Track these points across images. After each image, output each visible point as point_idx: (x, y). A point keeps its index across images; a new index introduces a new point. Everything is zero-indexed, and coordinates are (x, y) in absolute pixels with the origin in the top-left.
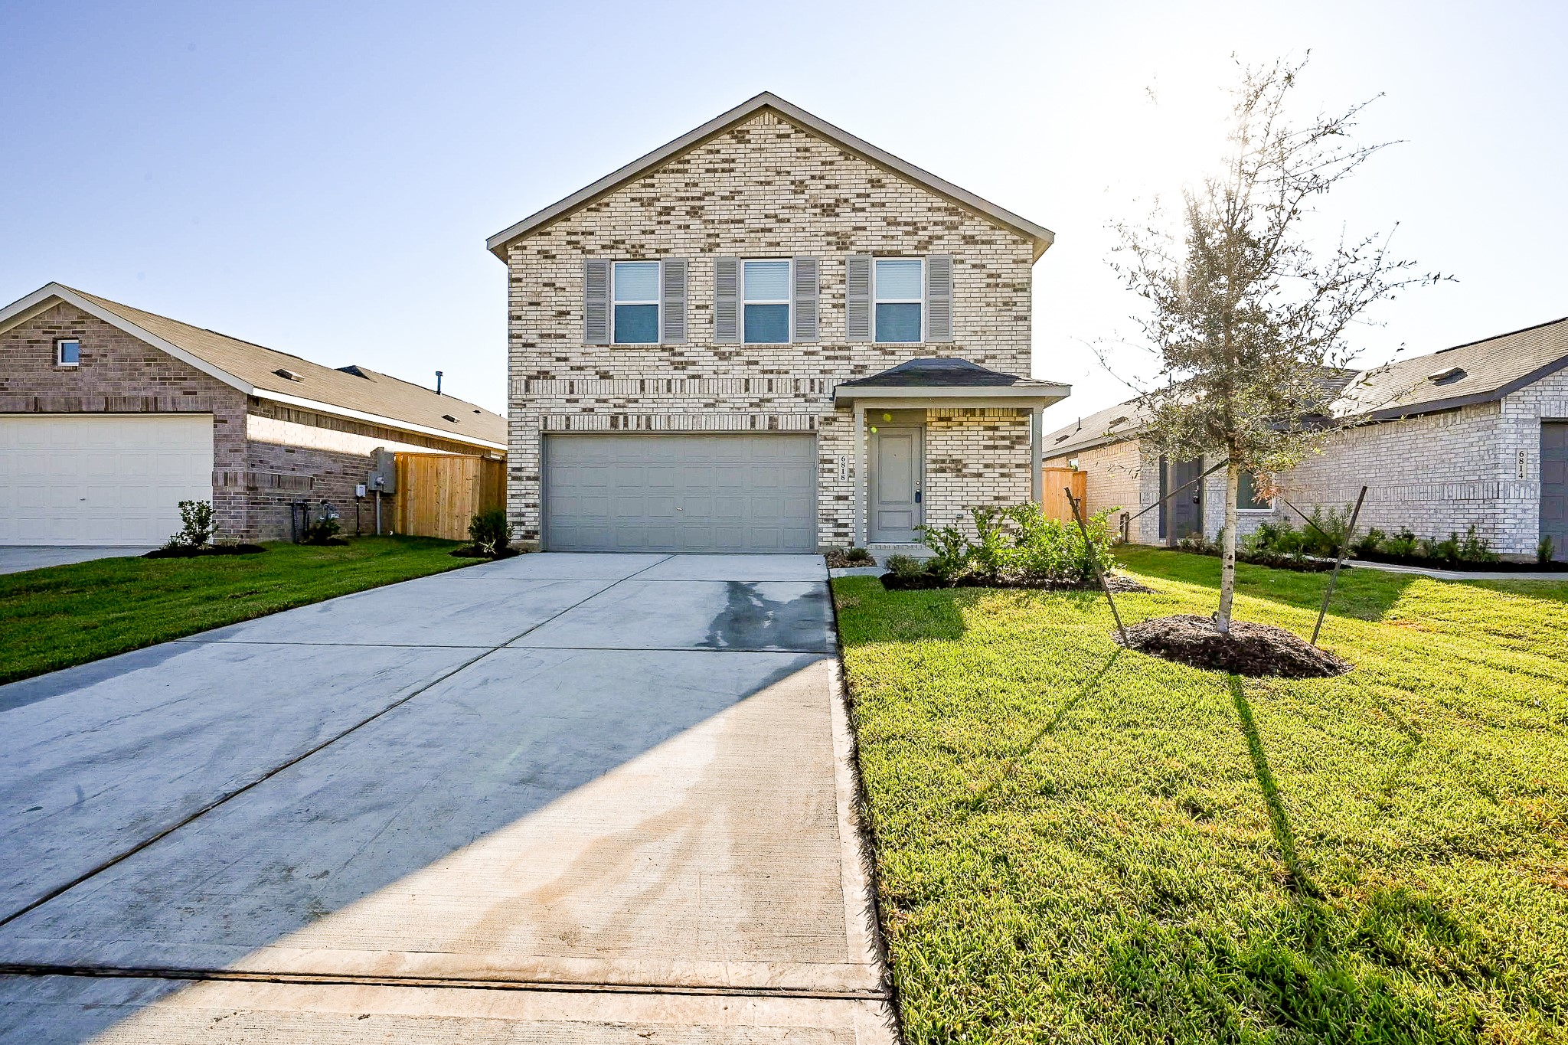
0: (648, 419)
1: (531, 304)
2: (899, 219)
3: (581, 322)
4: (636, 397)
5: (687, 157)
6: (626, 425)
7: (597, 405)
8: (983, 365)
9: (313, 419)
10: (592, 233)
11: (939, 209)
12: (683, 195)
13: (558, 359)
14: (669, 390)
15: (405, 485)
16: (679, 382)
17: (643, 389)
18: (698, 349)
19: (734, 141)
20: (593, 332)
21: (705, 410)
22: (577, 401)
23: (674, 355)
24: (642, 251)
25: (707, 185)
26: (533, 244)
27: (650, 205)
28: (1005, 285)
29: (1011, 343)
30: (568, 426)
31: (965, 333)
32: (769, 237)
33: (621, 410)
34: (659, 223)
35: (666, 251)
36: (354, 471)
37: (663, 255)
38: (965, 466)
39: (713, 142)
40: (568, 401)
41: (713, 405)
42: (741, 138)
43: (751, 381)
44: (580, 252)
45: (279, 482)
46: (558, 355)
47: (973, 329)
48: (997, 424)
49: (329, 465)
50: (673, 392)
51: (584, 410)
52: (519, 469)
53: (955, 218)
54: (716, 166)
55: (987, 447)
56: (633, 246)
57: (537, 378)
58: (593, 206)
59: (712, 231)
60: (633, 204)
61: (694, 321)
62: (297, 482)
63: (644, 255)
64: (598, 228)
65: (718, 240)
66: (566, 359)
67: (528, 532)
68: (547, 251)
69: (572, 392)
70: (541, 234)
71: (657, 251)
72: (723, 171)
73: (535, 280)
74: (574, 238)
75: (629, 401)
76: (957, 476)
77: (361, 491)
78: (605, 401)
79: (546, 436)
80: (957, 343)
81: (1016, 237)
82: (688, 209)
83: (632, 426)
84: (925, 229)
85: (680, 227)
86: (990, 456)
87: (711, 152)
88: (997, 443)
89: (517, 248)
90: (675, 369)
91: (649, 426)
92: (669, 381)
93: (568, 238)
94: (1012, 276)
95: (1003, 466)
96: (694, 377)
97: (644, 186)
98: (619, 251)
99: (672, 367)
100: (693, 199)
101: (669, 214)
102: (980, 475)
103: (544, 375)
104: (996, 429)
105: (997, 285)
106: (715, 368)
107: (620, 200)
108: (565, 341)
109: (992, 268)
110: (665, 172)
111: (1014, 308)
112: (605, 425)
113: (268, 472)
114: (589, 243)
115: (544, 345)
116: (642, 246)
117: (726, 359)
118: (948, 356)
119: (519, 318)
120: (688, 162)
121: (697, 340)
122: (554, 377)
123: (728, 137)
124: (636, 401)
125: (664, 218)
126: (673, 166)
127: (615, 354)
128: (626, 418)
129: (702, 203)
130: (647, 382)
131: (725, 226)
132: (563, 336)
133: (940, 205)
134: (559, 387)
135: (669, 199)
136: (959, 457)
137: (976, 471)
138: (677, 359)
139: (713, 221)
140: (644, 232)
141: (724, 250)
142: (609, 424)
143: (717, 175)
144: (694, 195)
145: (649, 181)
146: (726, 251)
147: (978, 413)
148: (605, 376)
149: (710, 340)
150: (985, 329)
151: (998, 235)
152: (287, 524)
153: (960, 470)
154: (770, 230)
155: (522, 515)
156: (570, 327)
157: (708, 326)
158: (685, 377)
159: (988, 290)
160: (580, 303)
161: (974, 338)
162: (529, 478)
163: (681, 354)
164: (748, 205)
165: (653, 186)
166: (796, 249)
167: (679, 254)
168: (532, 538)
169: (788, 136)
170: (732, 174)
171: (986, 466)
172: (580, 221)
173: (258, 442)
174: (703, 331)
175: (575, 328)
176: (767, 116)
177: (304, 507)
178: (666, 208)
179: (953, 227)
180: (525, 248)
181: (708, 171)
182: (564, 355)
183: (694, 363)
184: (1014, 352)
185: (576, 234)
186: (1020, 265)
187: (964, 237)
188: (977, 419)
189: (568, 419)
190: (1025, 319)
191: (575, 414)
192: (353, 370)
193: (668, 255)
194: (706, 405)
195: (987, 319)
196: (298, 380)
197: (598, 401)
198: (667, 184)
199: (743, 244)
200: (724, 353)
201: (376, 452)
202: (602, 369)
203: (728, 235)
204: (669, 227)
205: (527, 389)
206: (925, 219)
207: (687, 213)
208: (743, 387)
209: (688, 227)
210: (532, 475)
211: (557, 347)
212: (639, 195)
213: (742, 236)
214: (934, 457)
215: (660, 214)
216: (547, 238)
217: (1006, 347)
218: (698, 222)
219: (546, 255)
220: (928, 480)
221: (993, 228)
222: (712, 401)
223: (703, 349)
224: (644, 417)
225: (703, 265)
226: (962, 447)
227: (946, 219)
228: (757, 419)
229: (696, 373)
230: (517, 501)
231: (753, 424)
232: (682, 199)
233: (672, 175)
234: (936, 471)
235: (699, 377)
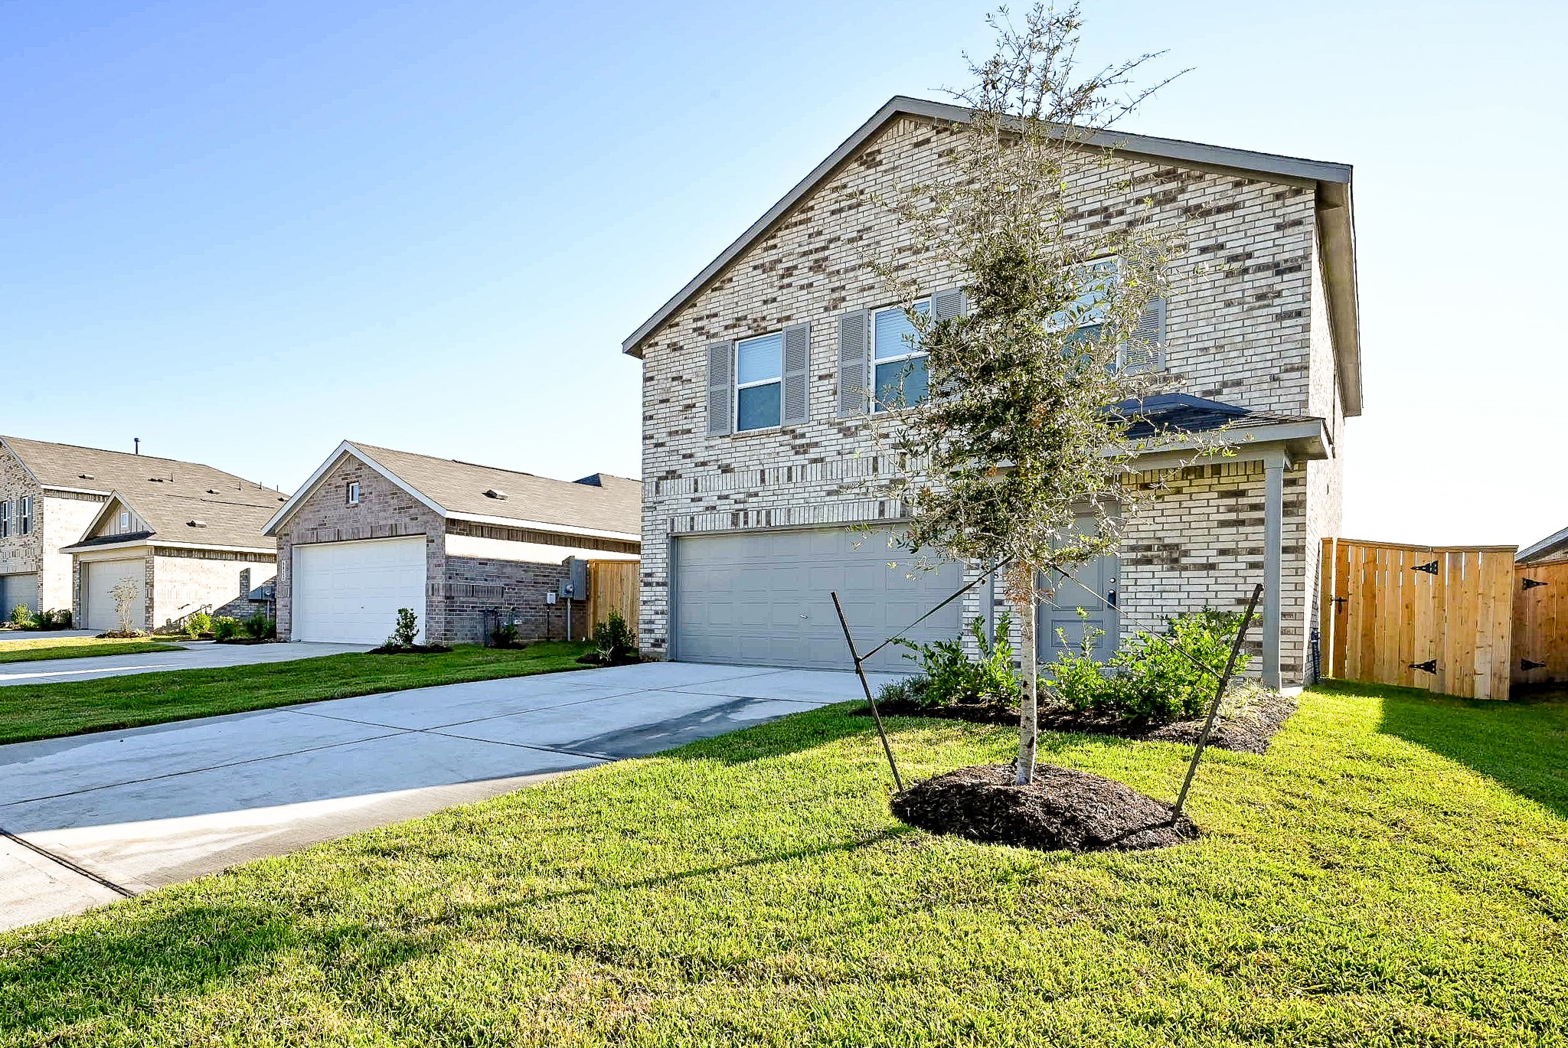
0: (768, 514)
1: (662, 401)
2: (1080, 210)
3: (705, 414)
4: (756, 489)
5: (811, 204)
6: (746, 523)
7: (718, 502)
8: (1219, 399)
9: (505, 533)
10: (715, 315)
11: (1145, 179)
12: (806, 248)
13: (685, 457)
14: (790, 478)
15: (596, 593)
16: (799, 468)
17: (763, 480)
18: (821, 427)
19: (862, 168)
20: (716, 424)
21: (828, 498)
22: (700, 499)
23: (795, 437)
24: (763, 324)
25: (832, 229)
26: (664, 338)
27: (771, 269)
28: (1260, 268)
29: (1269, 356)
30: (692, 528)
31: (1187, 354)
32: (904, 276)
33: (741, 506)
34: (781, 287)
35: (788, 318)
36: (546, 580)
37: (785, 324)
38: (1186, 553)
39: (839, 177)
40: (693, 500)
41: (837, 493)
42: (871, 162)
43: (880, 460)
44: (704, 337)
45: (473, 591)
46: (684, 452)
47: (1200, 345)
48: (1242, 487)
50: (794, 480)
51: (707, 509)
52: (650, 575)
53: (1172, 186)
54: (843, 204)
55: (1223, 524)
56: (755, 320)
57: (666, 478)
58: (717, 285)
59: (837, 284)
60: (755, 273)
61: (816, 395)
62: (490, 591)
63: (765, 328)
64: (722, 308)
65: (843, 293)
66: (691, 456)
67: (657, 640)
68: (675, 344)
69: (696, 490)
70: (671, 326)
71: (779, 321)
72: (850, 208)
73: (664, 376)
74: (700, 324)
75: (750, 495)
76: (1172, 569)
77: (551, 598)
78: (727, 497)
79: (675, 540)
80: (1174, 371)
81: (1281, 189)
82: (811, 264)
83: (752, 523)
84: (1121, 213)
85: (802, 287)
86: (1228, 537)
87: (835, 190)
88: (1242, 516)
89: (650, 346)
90: (797, 453)
91: (768, 522)
92: (790, 469)
93: (694, 326)
94: (1275, 250)
95: (1252, 551)
96: (815, 461)
97: (766, 249)
98: (742, 329)
99: (793, 452)
100: (817, 250)
101: (791, 275)
102: (1212, 567)
103: (672, 474)
104: (1242, 493)
105: (1245, 271)
106: (839, 448)
107: (742, 273)
108: (691, 436)
109: (1235, 246)
110: (787, 228)
111: (1277, 301)
112: (724, 522)
113: (464, 583)
114: (714, 326)
115: (672, 443)
116: (764, 318)
117: (852, 435)
118: (1158, 394)
119: (651, 418)
120: (812, 208)
121: (819, 417)
122: (680, 476)
123: (855, 165)
124: (756, 495)
125: (786, 281)
126: (797, 217)
127: (736, 444)
128: (746, 516)
129: (827, 253)
130: (767, 471)
131: (851, 274)
132: (689, 431)
133: (1147, 172)
134: (685, 484)
135: (792, 257)
136: (1176, 541)
137: (1204, 561)
138: (798, 442)
139: (838, 272)
140: (765, 302)
141: (851, 303)
142: (730, 523)
143: (843, 215)
144: (818, 246)
145: (771, 242)
146: (851, 306)
147: (1208, 472)
148: (726, 469)
149: (834, 415)
150: (1222, 342)
151: (1248, 192)
152: (480, 629)
153: (1176, 561)
154: (903, 267)
155: (651, 622)
156: (695, 420)
157: (832, 398)
158: (807, 462)
159: (1228, 281)
160: (704, 394)
161: (1202, 359)
162: (658, 584)
163: (803, 436)
164: (878, 242)
165: (775, 246)
166: (937, 283)
167: (801, 319)
168: (660, 646)
169: (928, 141)
170: (861, 209)
171: (1223, 552)
172: (707, 303)
173: (455, 558)
174: (826, 405)
175: (700, 420)
176: (902, 125)
177: (494, 613)
178: (788, 269)
179: (1169, 198)
180: (656, 344)
181: (833, 213)
182: (689, 452)
183: (816, 445)
184: (1276, 371)
185: (701, 319)
186: (1289, 231)
187: (1187, 210)
188: (1208, 481)
189: (692, 519)
190: (1299, 314)
191: (699, 513)
193: (790, 323)
194: (829, 493)
195: (1227, 326)
196: (500, 498)
197: (720, 498)
198: (790, 240)
199: (872, 292)
200: (849, 428)
202: (725, 462)
203: (855, 285)
204: (791, 290)
205: (657, 491)
206: (1122, 199)
207: (811, 269)
208: (870, 467)
209: (811, 285)
210: (661, 580)
211: (683, 443)
212: (761, 262)
213: (871, 281)
214: (1133, 542)
215: (782, 277)
216: (675, 329)
217: (1260, 365)
218: (821, 277)
219: (675, 347)
220: (1124, 575)
221: (1237, 185)
222: (835, 487)
223: (826, 426)
224: (764, 512)
225: (827, 326)
226: (1180, 526)
227: (1155, 190)
228: (887, 505)
229: (817, 456)
230: (648, 608)
231: (882, 512)
232: (805, 254)
233: (795, 229)
234: (1136, 562)
235: (822, 460)
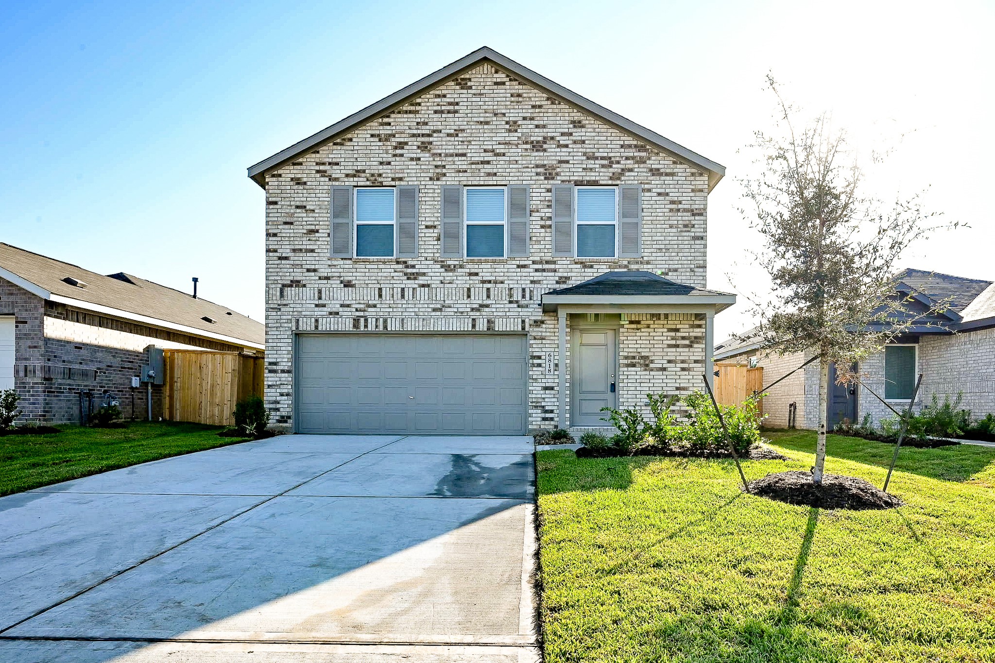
0: (385, 321)
1: (286, 223)
2: (597, 154)
3: (328, 239)
4: (375, 302)
5: (419, 100)
6: (366, 326)
7: (341, 309)
8: (667, 277)
9: (97, 320)
10: (337, 164)
11: (630, 146)
12: (415, 132)
13: (308, 270)
14: (403, 296)
15: (172, 378)
16: (411, 290)
17: (380, 296)
18: (428, 262)
19: (458, 87)
20: (339, 250)
21: (433, 314)
22: (324, 306)
23: (407, 267)
24: (380, 179)
25: (435, 124)
26: (288, 172)
27: (386, 140)
28: (685, 210)
29: (689, 258)
30: (316, 327)
31: (652, 250)
32: (488, 168)
33: (362, 314)
34: (395, 155)
35: (401, 179)
36: (130, 365)
37: (397, 183)
38: (652, 362)
39: (441, 88)
40: (317, 306)
41: (440, 310)
42: (464, 85)
43: (472, 290)
44: (327, 179)
45: (70, 374)
46: (308, 267)
47: (658, 247)
48: (678, 326)
49: (109, 359)
50: (406, 298)
51: (331, 313)
52: (275, 364)
53: (644, 154)
54: (443, 108)
55: (670, 346)
56: (373, 175)
57: (291, 286)
58: (338, 141)
59: (439, 163)
60: (372, 139)
61: (424, 239)
62: (84, 374)
63: (381, 182)
64: (343, 160)
65: (444, 171)
66: (315, 270)
67: (282, 417)
68: (299, 179)
69: (320, 298)
70: (294, 164)
71: (393, 179)
72: (449, 112)
73: (288, 203)
74: (322, 168)
75: (369, 306)
76: (645, 370)
77: (135, 382)
78: (348, 306)
79: (298, 335)
80: (645, 258)
81: (694, 170)
82: (419, 144)
83: (371, 327)
84: (618, 162)
85: (412, 159)
86: (672, 353)
87: (438, 96)
88: (679, 342)
89: (273, 176)
90: (408, 279)
91: (385, 327)
92: (403, 290)
93: (317, 168)
94: (691, 202)
95: (683, 362)
96: (423, 286)
97: (382, 124)
98: (361, 179)
99: (405, 278)
100: (423, 135)
101: (403, 148)
102: (664, 369)
103: (296, 283)
104: (677, 330)
105: (678, 210)
106: (442, 278)
107: (361, 136)
108: (315, 254)
109: (673, 196)
110: (399, 112)
111: (693, 230)
112: (349, 326)
113: (60, 365)
114: (335, 172)
115: (296, 258)
116: (380, 175)
117: (451, 271)
118: (638, 270)
119: (275, 235)
120: (419, 104)
121: (426, 255)
122: (304, 286)
123: (453, 83)
124: (375, 306)
125: (398, 151)
126: (406, 107)
127: (357, 266)
128: (366, 321)
129: (431, 139)
130: (384, 290)
131: (450, 159)
132: (312, 251)
133: (632, 142)
134: (308, 293)
135: (403, 135)
136: (647, 354)
137: (660, 366)
138: (409, 270)
139: (440, 155)
140: (381, 163)
141: (450, 179)
142: (351, 326)
143: (444, 116)
144: (424, 132)
145: (386, 120)
146: (451, 180)
147: (662, 317)
148: (348, 285)
149: (438, 255)
150: (668, 247)
151: (679, 168)
152: (75, 411)
153: (647, 365)
154: (488, 162)
155: (278, 402)
156: (319, 243)
157: (436, 243)
158: (416, 286)
159: (671, 214)
160: (327, 223)
161: (659, 254)
162: (283, 371)
163: (413, 267)
164: (470, 141)
165: (389, 124)
166: (510, 178)
167: (411, 181)
168: (286, 422)
169: (503, 83)
170: (457, 115)
171: (669, 362)
172: (328, 153)
173: (53, 339)
174: (431, 247)
175: (323, 243)
176: (486, 67)
177: (89, 395)
178: (400, 143)
179: (642, 161)
180: (280, 176)
181: (436, 112)
182: (313, 267)
183: (424, 274)
184: (692, 266)
185: (324, 164)
186: (698, 194)
187: (651, 170)
188: (662, 322)
189: (317, 321)
190: (702, 238)
191: (323, 317)
192: (120, 277)
193: (402, 183)
194: (434, 310)
195: (670, 238)
196: (83, 286)
197: (342, 306)
198: (401, 123)
199: (465, 174)
200: (449, 266)
201: (148, 349)
202: (347, 279)
203: (453, 167)
204: (403, 159)
205: (282, 295)
206: (618, 154)
207: (419, 147)
208: (466, 294)
209: (419, 159)
210: (286, 368)
211: (309, 260)
212: (377, 132)
213: (465, 167)
214: (626, 354)
215: (396, 148)
216: (299, 167)
217: (685, 262)
218: (427, 155)
219: (298, 182)
220: (621, 373)
221: (674, 163)
222: (439, 306)
223: (432, 262)
224: (381, 320)
225: (431, 191)
226: (650, 346)
227: (636, 154)
228: (477, 321)
229: (425, 283)
230: (273, 390)
231: (474, 326)
232: (414, 135)
233: (405, 116)
234: (628, 366)
235: (428, 286)
